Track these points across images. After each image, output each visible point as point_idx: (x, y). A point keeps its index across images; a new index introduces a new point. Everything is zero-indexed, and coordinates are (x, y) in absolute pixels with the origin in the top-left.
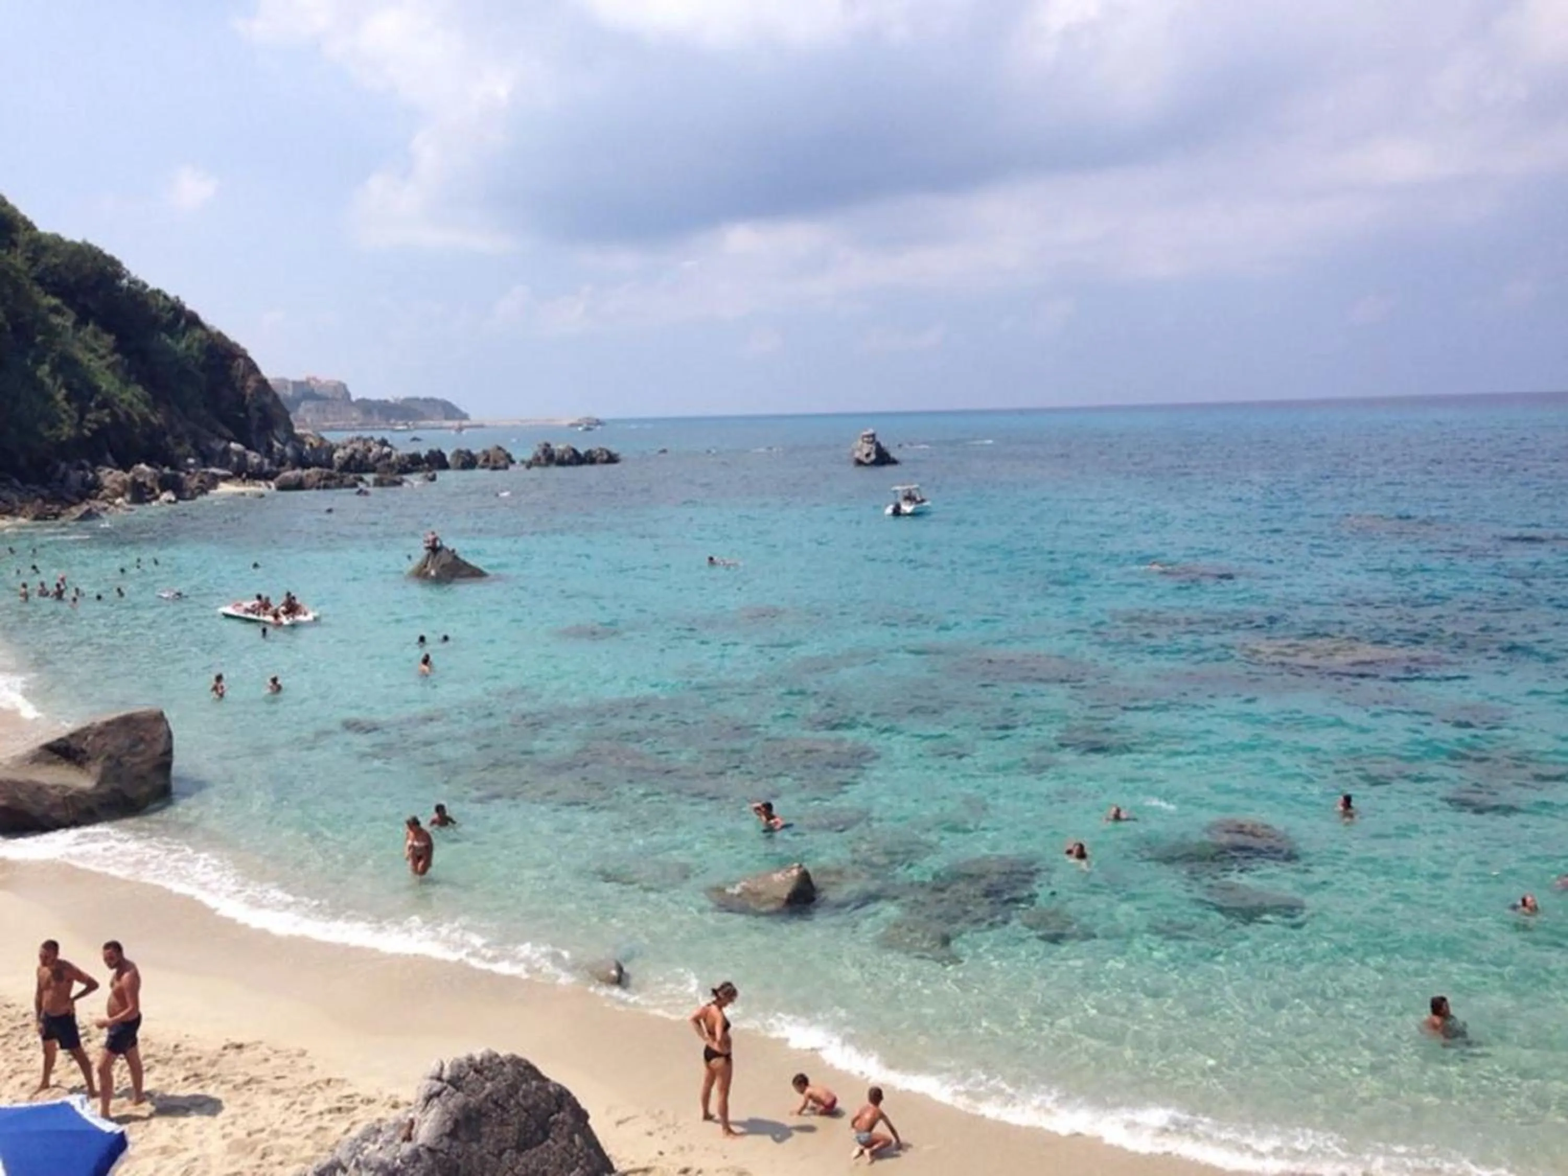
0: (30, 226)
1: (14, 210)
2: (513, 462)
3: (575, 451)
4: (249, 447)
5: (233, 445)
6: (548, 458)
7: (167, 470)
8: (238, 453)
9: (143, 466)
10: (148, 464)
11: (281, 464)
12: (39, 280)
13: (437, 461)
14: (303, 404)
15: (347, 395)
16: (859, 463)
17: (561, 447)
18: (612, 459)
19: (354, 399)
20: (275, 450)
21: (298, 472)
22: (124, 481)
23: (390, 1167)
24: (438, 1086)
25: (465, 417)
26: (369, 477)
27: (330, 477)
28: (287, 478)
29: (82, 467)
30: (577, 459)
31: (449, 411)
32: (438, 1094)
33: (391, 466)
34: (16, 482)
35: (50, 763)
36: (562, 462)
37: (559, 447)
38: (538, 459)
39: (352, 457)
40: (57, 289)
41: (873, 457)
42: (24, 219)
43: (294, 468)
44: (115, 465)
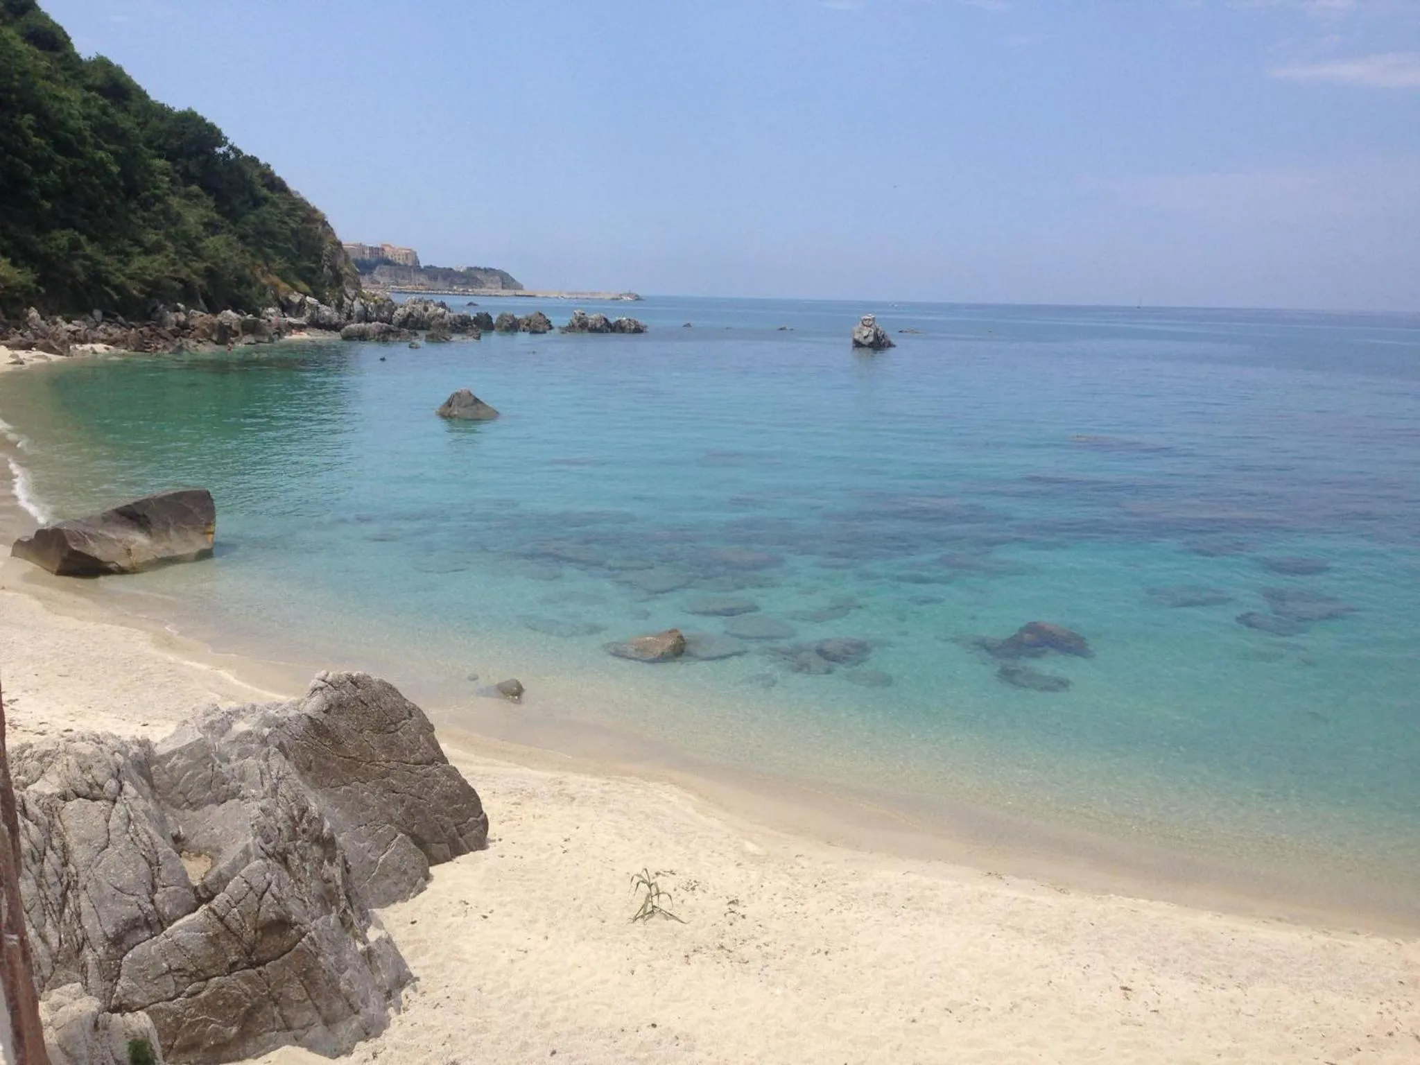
0: (143, 95)
1: (129, 80)
2: (551, 328)
3: (606, 320)
4: (322, 301)
5: (308, 299)
6: (582, 326)
7: (249, 317)
8: (311, 306)
9: (229, 312)
10: (235, 310)
11: (349, 317)
12: (149, 143)
13: (483, 324)
14: (377, 268)
15: (416, 261)
16: (858, 344)
17: (594, 316)
18: (638, 330)
19: (422, 265)
20: (345, 305)
21: (362, 325)
22: (213, 324)
23: (280, 721)
24: (322, 684)
25: (520, 287)
26: (422, 334)
27: (389, 331)
28: (351, 329)
29: (177, 310)
30: (609, 328)
31: (506, 281)
32: (321, 689)
33: (444, 326)
34: (120, 318)
35: (117, 523)
36: (594, 330)
37: (592, 317)
38: (573, 326)
39: (410, 315)
40: (163, 152)
41: (871, 339)
42: (138, 88)
43: (359, 322)
44: (206, 310)
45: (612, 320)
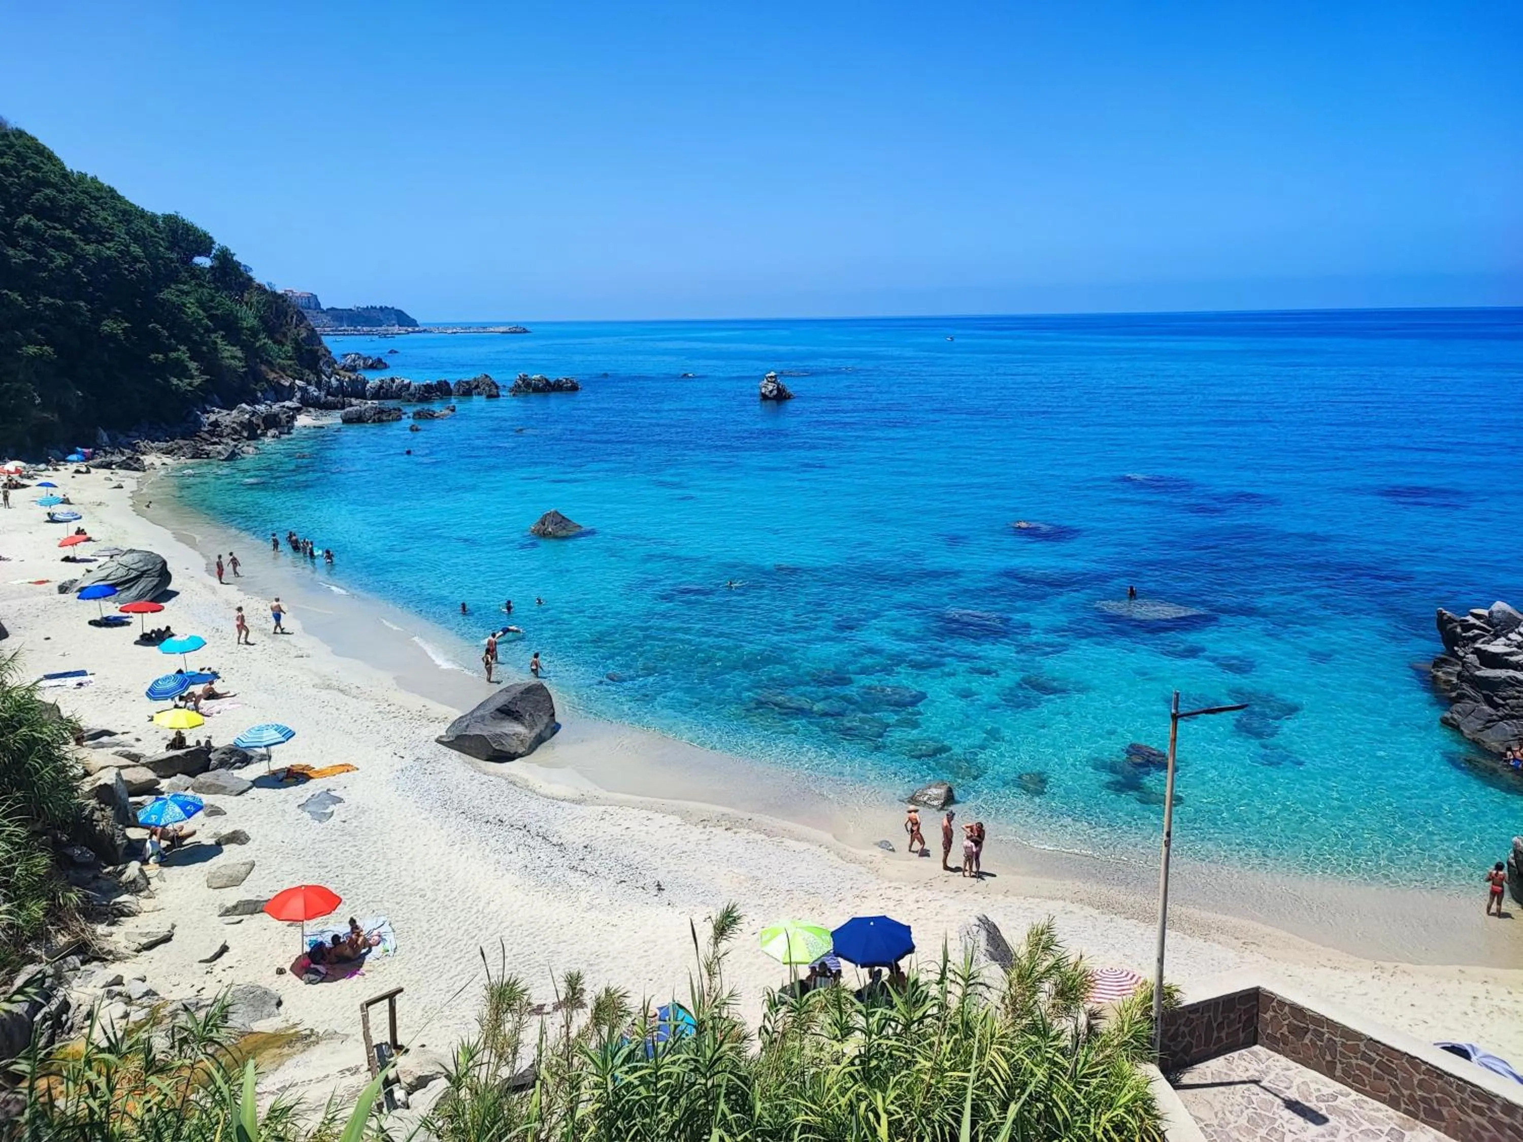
3: (546, 380)
4: (307, 382)
5: (297, 382)
6: (526, 386)
9: (244, 406)
13: (443, 390)
15: (318, 304)
16: (764, 397)
18: (574, 388)
19: (324, 307)
20: (323, 382)
27: (382, 412)
28: (350, 412)
30: (550, 387)
31: (401, 318)
33: (413, 396)
36: (537, 390)
37: (534, 378)
38: (519, 386)
41: (775, 392)
45: (552, 380)
